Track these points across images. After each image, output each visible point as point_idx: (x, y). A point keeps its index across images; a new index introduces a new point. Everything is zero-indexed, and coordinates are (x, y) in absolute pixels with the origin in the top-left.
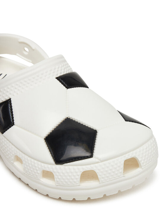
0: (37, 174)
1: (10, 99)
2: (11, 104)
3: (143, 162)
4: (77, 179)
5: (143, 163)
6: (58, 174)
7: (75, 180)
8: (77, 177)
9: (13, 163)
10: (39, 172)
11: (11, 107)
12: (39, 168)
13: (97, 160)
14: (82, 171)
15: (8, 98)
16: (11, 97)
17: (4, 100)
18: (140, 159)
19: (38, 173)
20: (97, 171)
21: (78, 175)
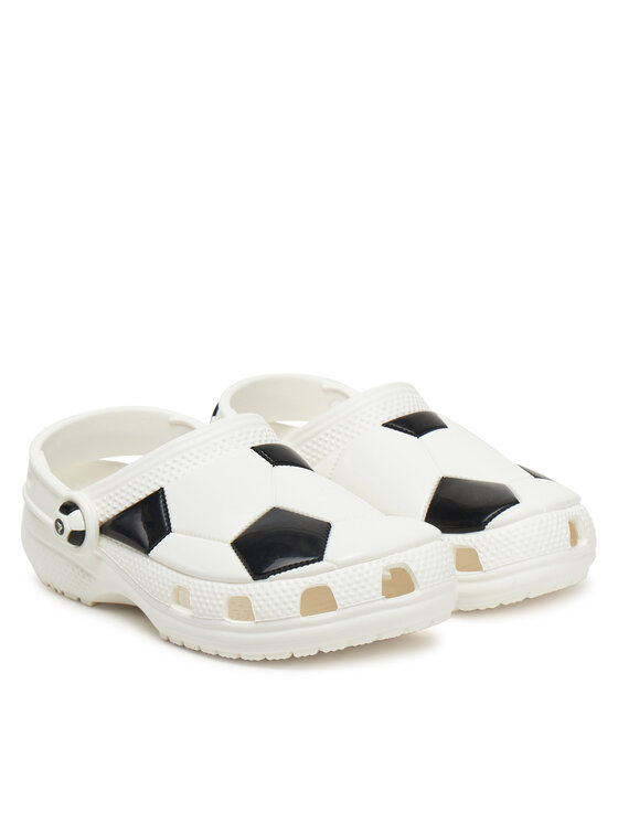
0: (218, 608)
1: (162, 489)
2: (164, 497)
3: (420, 574)
4: (293, 602)
5: (421, 578)
6: (257, 598)
7: (291, 605)
8: (294, 598)
9: (169, 607)
10: (221, 602)
11: (165, 502)
12: (222, 594)
13: (331, 565)
14: (305, 586)
15: (157, 489)
16: (163, 485)
17: (149, 493)
18: (414, 569)
19: (220, 606)
20: (331, 585)
21: (296, 595)
